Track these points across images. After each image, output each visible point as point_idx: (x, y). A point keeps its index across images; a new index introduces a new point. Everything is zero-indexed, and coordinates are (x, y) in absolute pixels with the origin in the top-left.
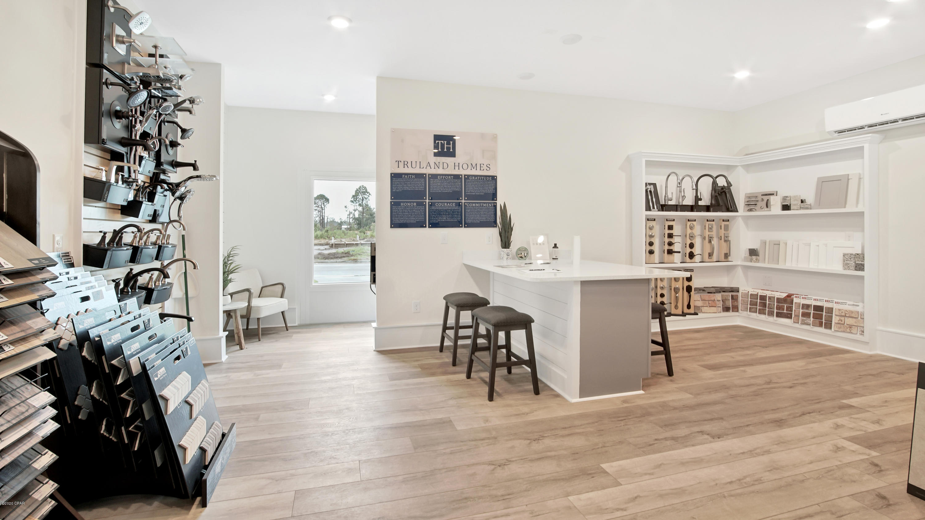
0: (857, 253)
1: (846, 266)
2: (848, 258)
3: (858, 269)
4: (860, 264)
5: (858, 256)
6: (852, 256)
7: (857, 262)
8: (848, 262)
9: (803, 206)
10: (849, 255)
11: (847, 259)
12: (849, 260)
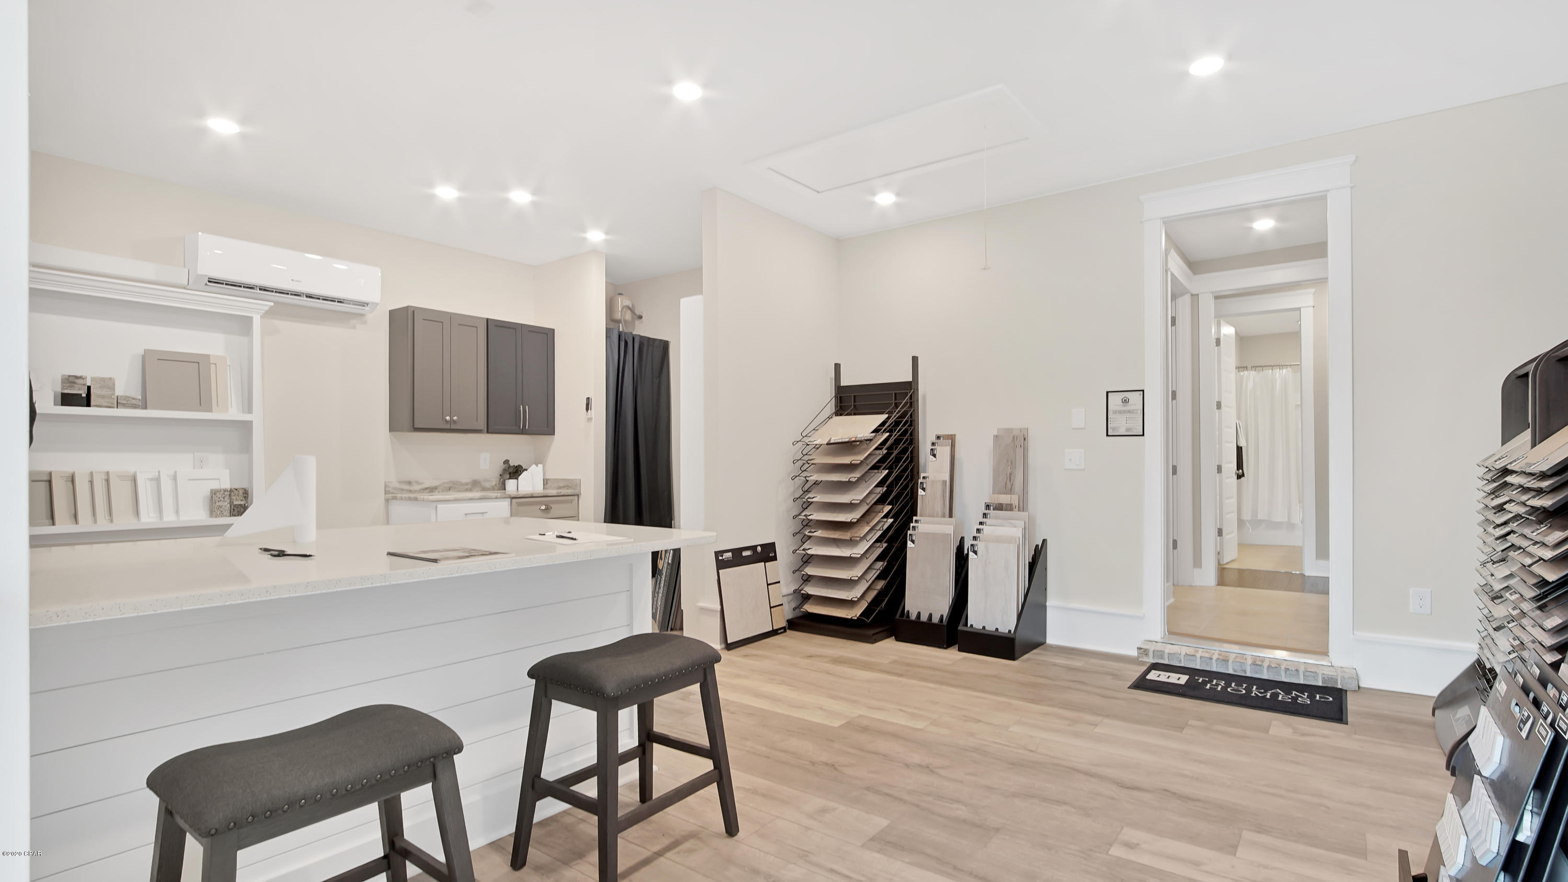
0: (236, 488)
1: (214, 510)
2: (220, 496)
3: (235, 512)
4: (239, 505)
5: (236, 492)
6: (226, 493)
7: (235, 503)
8: (221, 504)
9: (125, 402)
10: (223, 491)
11: (219, 500)
12: (222, 499)
